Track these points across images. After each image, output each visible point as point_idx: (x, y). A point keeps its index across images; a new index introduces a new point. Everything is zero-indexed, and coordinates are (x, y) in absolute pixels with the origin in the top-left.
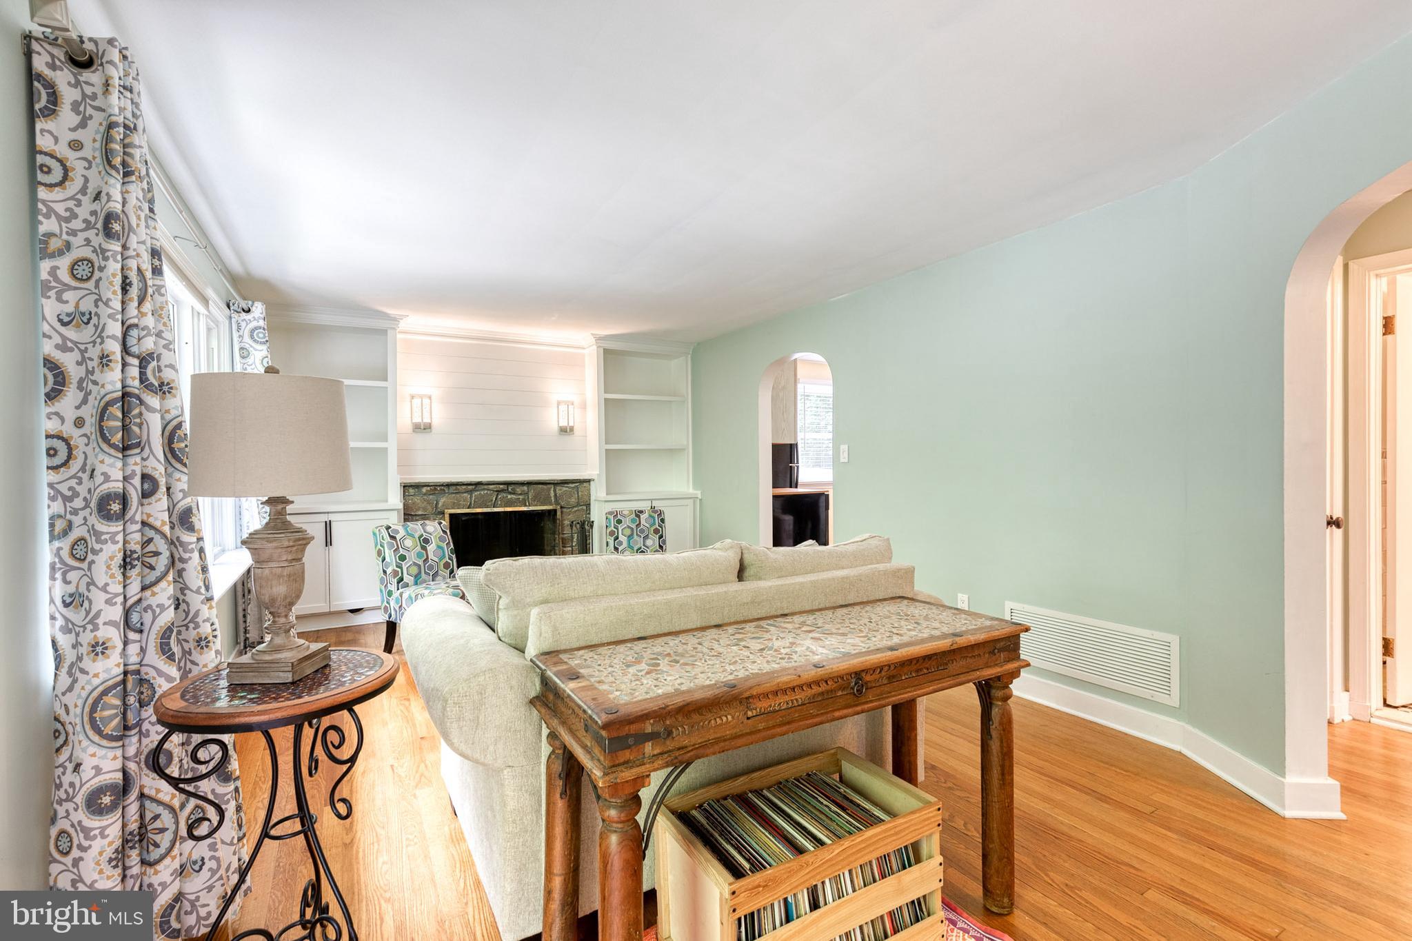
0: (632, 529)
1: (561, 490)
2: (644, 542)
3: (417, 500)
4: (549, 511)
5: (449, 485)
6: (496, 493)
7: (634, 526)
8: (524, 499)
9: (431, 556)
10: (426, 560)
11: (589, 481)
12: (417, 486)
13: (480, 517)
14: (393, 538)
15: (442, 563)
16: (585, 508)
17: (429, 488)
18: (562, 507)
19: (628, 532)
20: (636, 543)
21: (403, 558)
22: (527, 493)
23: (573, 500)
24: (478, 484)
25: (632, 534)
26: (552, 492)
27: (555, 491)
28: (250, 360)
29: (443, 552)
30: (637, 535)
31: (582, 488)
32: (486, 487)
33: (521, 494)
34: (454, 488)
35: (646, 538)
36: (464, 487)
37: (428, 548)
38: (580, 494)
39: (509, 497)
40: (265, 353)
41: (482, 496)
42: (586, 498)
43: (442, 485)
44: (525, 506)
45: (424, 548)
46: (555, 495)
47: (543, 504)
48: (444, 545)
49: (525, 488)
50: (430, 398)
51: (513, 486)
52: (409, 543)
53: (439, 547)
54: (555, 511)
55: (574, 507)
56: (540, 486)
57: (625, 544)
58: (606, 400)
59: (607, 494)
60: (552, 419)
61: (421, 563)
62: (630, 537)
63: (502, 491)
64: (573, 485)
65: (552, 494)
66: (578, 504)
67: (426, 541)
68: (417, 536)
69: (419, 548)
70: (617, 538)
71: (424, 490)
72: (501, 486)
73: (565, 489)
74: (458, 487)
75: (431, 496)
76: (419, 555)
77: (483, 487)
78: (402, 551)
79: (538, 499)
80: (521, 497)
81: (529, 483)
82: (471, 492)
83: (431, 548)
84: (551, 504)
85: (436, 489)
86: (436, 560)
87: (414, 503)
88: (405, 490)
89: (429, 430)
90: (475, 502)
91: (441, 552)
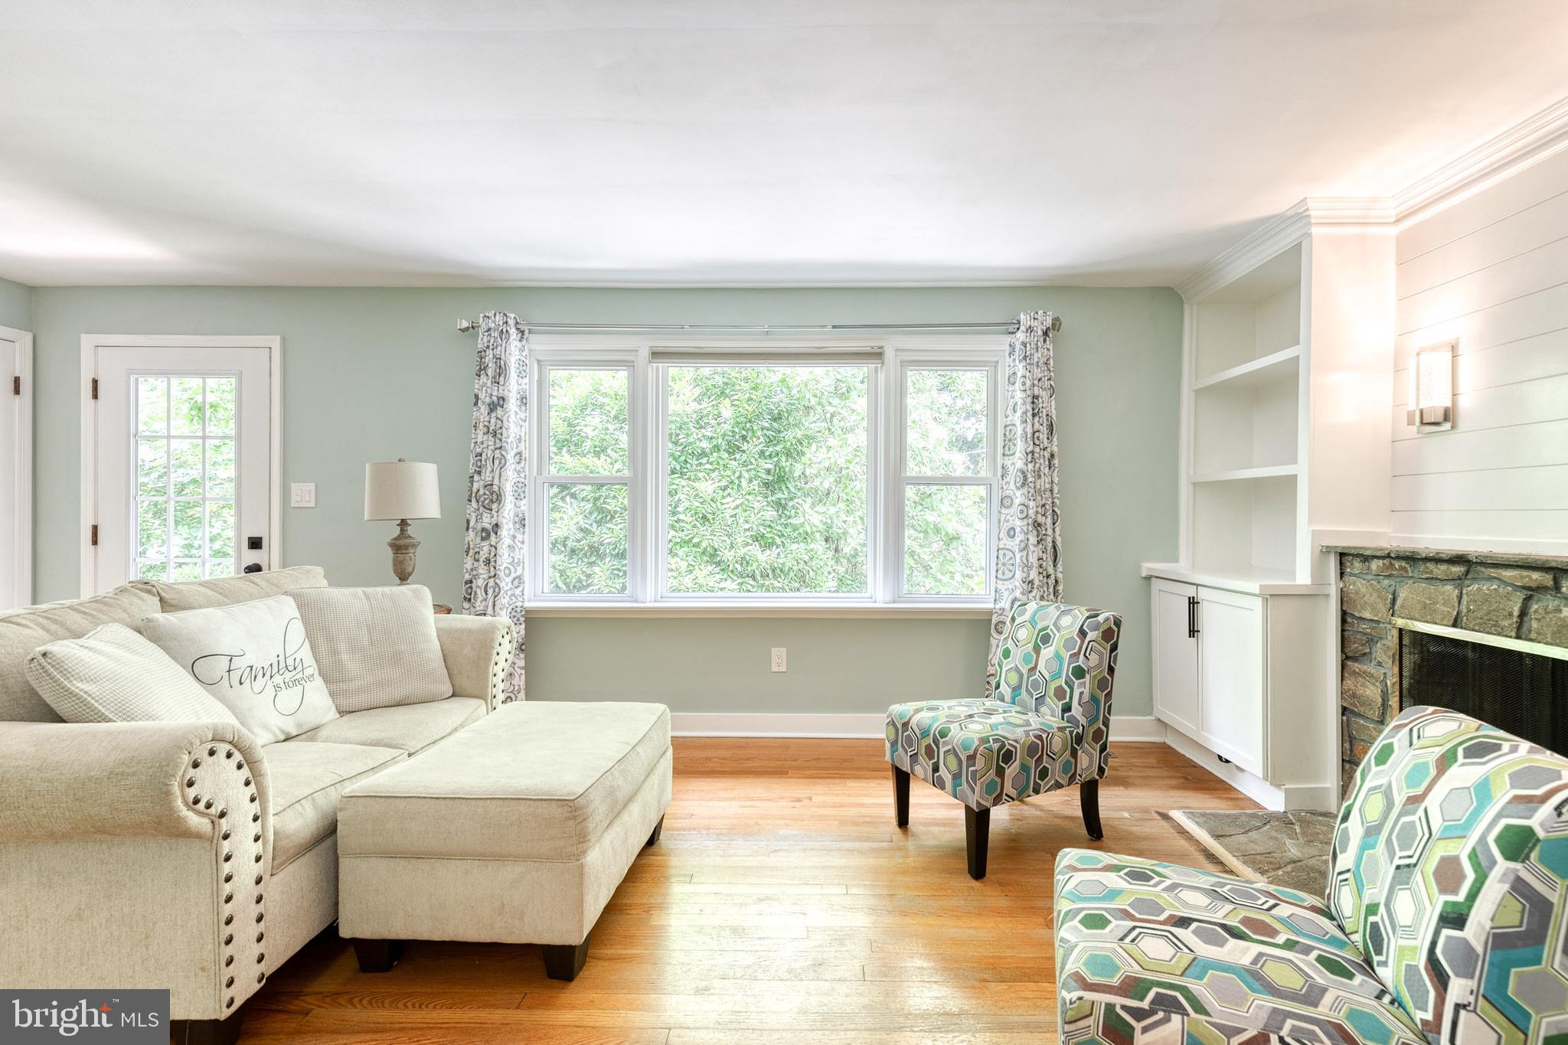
3: (1361, 586)
5: (1416, 559)
6: (1520, 595)
9: (1041, 666)
10: (1032, 670)
12: (1363, 557)
15: (1053, 686)
17: (1378, 563)
29: (1061, 666)
36: (1443, 567)
37: (1043, 652)
39: (1564, 612)
41: (1487, 599)
43: (1395, 557)
45: (1037, 650)
48: (1066, 655)
50: (1454, 348)
53: (1058, 656)
61: (1025, 671)
67: (1046, 639)
69: (1031, 646)
71: (1375, 565)
74: (1431, 566)
75: (1386, 582)
76: (1026, 658)
77: (1488, 572)
78: (1010, 644)
82: (1459, 581)
83: (1047, 652)
85: (1393, 567)
86: (1048, 676)
87: (1357, 593)
88: (1341, 564)
89: (1447, 426)
90: (1469, 611)
91: (1055, 666)
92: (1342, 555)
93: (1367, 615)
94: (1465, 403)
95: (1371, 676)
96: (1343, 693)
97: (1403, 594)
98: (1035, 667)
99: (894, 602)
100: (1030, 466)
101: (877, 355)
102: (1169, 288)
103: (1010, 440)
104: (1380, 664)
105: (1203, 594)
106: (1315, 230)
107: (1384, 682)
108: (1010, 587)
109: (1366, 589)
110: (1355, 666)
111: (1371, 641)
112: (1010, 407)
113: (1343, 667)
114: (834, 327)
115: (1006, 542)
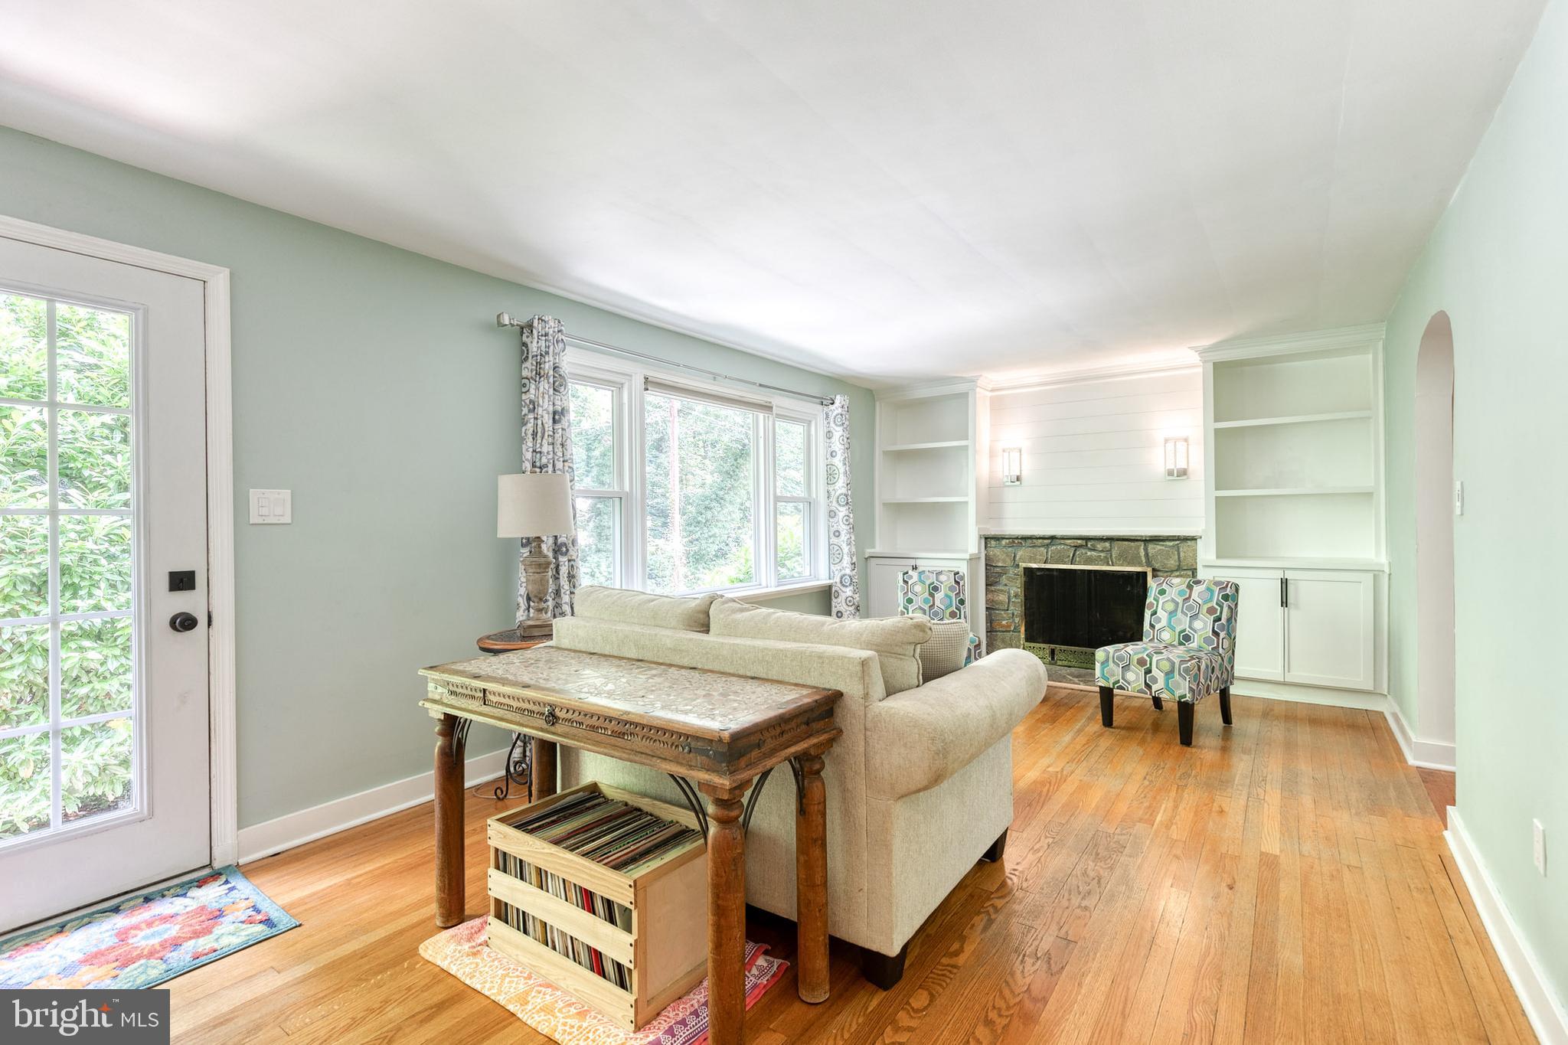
0: (1177, 604)
1: (1153, 548)
2: (1190, 622)
3: (997, 551)
4: (1138, 573)
5: (1025, 538)
6: (1074, 549)
7: (1180, 600)
8: (1105, 557)
9: (937, 603)
11: (1194, 539)
12: (998, 538)
13: (1055, 573)
14: (906, 582)
15: (948, 612)
16: (1190, 573)
17: (1008, 541)
18: (1154, 570)
19: (1170, 607)
20: (1179, 622)
21: (910, 601)
22: (1110, 550)
23: (1172, 563)
24: (1053, 538)
25: (1176, 610)
26: (1142, 550)
27: (1146, 550)
28: (833, 440)
29: (952, 600)
30: (1182, 611)
31: (1184, 547)
32: (1062, 541)
33: (1102, 551)
34: (1030, 541)
35: (1194, 617)
36: (1040, 541)
37: (936, 595)
38: (1182, 554)
39: (1089, 553)
40: (841, 433)
41: (1059, 552)
42: (1190, 561)
43: (1017, 538)
44: (1108, 565)
45: (932, 595)
46: (1147, 555)
47: (1129, 564)
48: (953, 595)
49: (1107, 544)
50: (1021, 451)
51: (1093, 542)
52: (918, 588)
53: (947, 596)
54: (1145, 574)
55: (1172, 571)
56: (1126, 543)
57: (1164, 622)
58: (1217, 431)
59: (1218, 557)
60: (1159, 461)
61: (926, 608)
62: (1172, 613)
63: (1081, 546)
64: (1171, 544)
65: (1142, 553)
66: (1179, 568)
67: (936, 589)
68: (928, 583)
69: (927, 594)
70: (1155, 613)
71: (1004, 542)
72: (1079, 541)
73: (1159, 547)
74: (1035, 541)
75: (1010, 549)
76: (926, 601)
77: (1059, 541)
78: (910, 595)
79: (1124, 558)
80: (1102, 554)
81: (1110, 539)
82: (1047, 546)
83: (939, 596)
84: (1140, 564)
85: (1014, 542)
86: (943, 607)
87: (994, 555)
88: (986, 543)
89: (1018, 483)
90: (1051, 557)
91: (947, 601)
92: (986, 538)
93: (1000, 565)
94: (1025, 475)
95: (1002, 591)
96: (987, 601)
97: (1019, 554)
98: (934, 604)
99: (778, 586)
100: (849, 492)
101: (767, 408)
102: (871, 391)
103: (830, 475)
104: (1006, 585)
105: (919, 563)
106: (978, 390)
107: (1009, 593)
108: (839, 568)
109: (998, 552)
110: (993, 588)
111: (1000, 575)
112: (829, 453)
113: (986, 589)
114: (760, 385)
115: (834, 540)
